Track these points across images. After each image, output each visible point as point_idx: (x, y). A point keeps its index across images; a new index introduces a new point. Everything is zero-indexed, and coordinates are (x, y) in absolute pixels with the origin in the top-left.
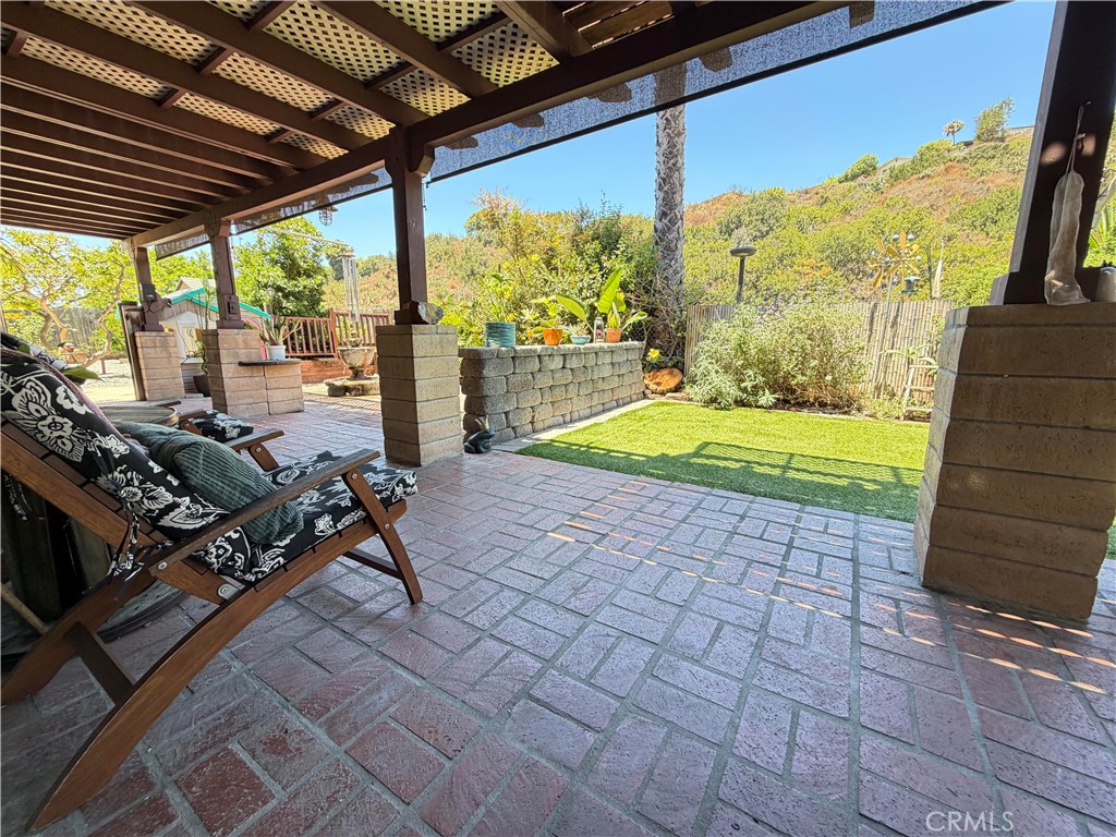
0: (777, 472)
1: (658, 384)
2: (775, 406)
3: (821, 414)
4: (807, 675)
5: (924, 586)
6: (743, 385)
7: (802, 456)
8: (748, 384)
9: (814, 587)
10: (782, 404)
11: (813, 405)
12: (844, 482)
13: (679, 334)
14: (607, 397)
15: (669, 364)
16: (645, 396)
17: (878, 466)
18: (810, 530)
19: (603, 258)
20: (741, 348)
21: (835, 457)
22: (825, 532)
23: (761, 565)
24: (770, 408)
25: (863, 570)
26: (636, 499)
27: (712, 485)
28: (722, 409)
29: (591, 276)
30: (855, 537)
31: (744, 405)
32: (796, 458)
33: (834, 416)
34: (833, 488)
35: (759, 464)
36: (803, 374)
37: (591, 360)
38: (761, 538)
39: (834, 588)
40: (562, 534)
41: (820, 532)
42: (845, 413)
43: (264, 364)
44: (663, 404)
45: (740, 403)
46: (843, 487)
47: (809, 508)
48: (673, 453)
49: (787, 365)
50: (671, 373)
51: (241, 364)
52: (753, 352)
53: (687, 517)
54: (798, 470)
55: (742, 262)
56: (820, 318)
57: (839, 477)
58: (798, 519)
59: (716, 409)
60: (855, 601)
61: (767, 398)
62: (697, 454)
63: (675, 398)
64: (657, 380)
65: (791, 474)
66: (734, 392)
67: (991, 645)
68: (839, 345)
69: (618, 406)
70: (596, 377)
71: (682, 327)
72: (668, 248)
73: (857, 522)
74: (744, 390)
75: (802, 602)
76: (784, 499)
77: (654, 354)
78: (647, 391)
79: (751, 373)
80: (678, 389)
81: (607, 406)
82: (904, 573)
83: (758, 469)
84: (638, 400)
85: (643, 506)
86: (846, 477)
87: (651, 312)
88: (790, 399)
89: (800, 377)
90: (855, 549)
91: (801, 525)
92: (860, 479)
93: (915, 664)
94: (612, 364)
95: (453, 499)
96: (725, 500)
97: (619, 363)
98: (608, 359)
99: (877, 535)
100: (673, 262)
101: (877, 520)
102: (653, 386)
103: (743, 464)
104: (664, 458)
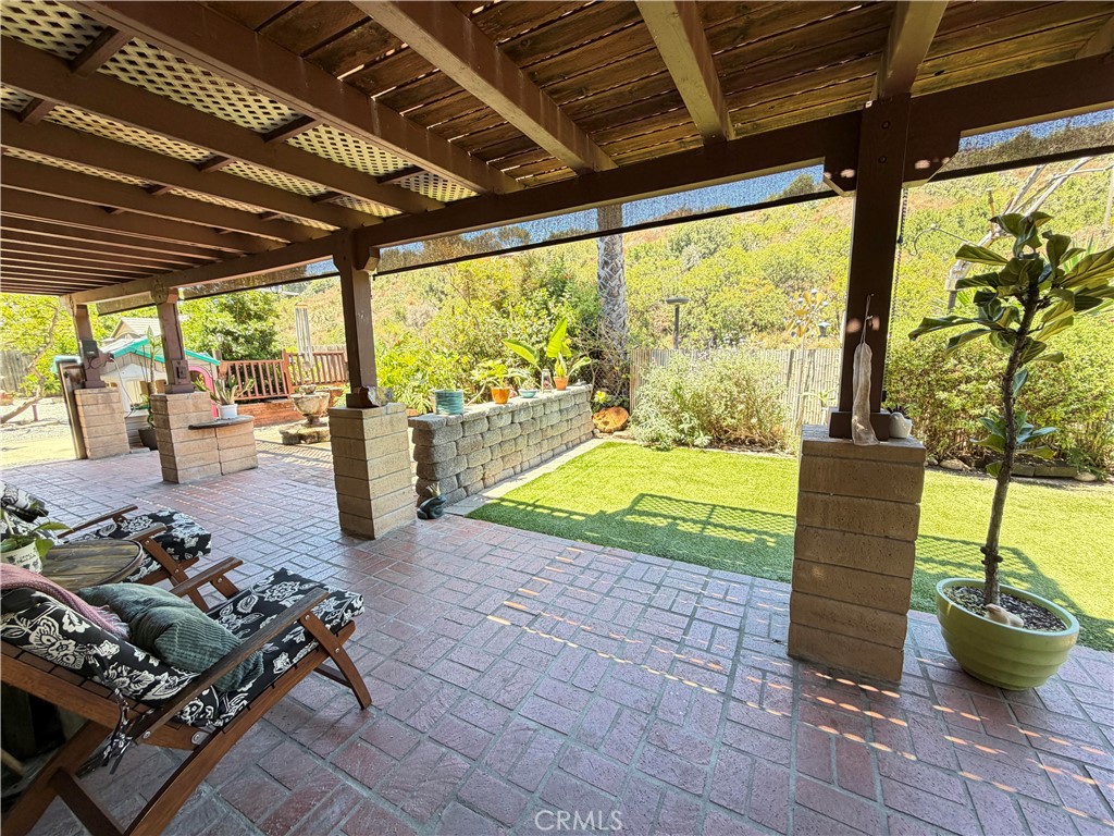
0: (696, 529)
1: (606, 423)
2: (711, 445)
3: (750, 453)
4: (679, 755)
5: (789, 655)
6: (681, 427)
7: (723, 507)
8: (685, 426)
9: (701, 662)
10: (716, 443)
11: (743, 442)
12: (751, 539)
13: (624, 376)
14: (556, 443)
15: (616, 404)
16: (594, 436)
17: (785, 516)
18: (711, 598)
19: (551, 304)
20: (677, 393)
21: (751, 508)
22: (724, 600)
23: (665, 642)
24: (706, 447)
25: (747, 641)
26: (569, 569)
27: (638, 549)
28: (662, 450)
29: (540, 322)
30: (747, 604)
31: (683, 444)
32: (718, 510)
33: (761, 454)
34: (741, 545)
35: (684, 520)
36: (732, 418)
37: (540, 411)
38: (669, 611)
39: (718, 663)
40: (501, 617)
41: (720, 600)
42: (771, 451)
43: (215, 427)
44: (611, 445)
45: (680, 443)
46: (750, 545)
47: (716, 573)
48: (610, 510)
49: (718, 409)
50: (618, 413)
51: (191, 428)
52: (688, 396)
53: (612, 588)
54: (716, 526)
55: (677, 310)
56: (743, 367)
57: (749, 532)
58: (705, 586)
59: (658, 449)
60: (732, 676)
61: (703, 439)
62: (631, 511)
63: (621, 437)
64: (605, 419)
65: (710, 532)
66: (673, 433)
67: (824, 712)
68: (761, 392)
69: (568, 449)
70: (544, 426)
71: (627, 369)
72: (610, 294)
73: (752, 586)
74: (682, 431)
75: (689, 680)
76: (697, 563)
77: (601, 396)
78: (596, 431)
79: (687, 416)
80: (623, 428)
81: (557, 451)
82: (777, 641)
83: (683, 527)
84: (587, 440)
85: (576, 578)
86: (755, 531)
87: (596, 354)
88: (722, 439)
89: (729, 419)
90: (744, 617)
91: (706, 593)
92: (766, 533)
93: (764, 738)
94: (561, 411)
95: (403, 580)
96: (647, 566)
97: (567, 409)
98: (556, 407)
99: (764, 600)
100: (616, 307)
101: (770, 584)
102: (601, 426)
103: (670, 520)
104: (602, 516)
